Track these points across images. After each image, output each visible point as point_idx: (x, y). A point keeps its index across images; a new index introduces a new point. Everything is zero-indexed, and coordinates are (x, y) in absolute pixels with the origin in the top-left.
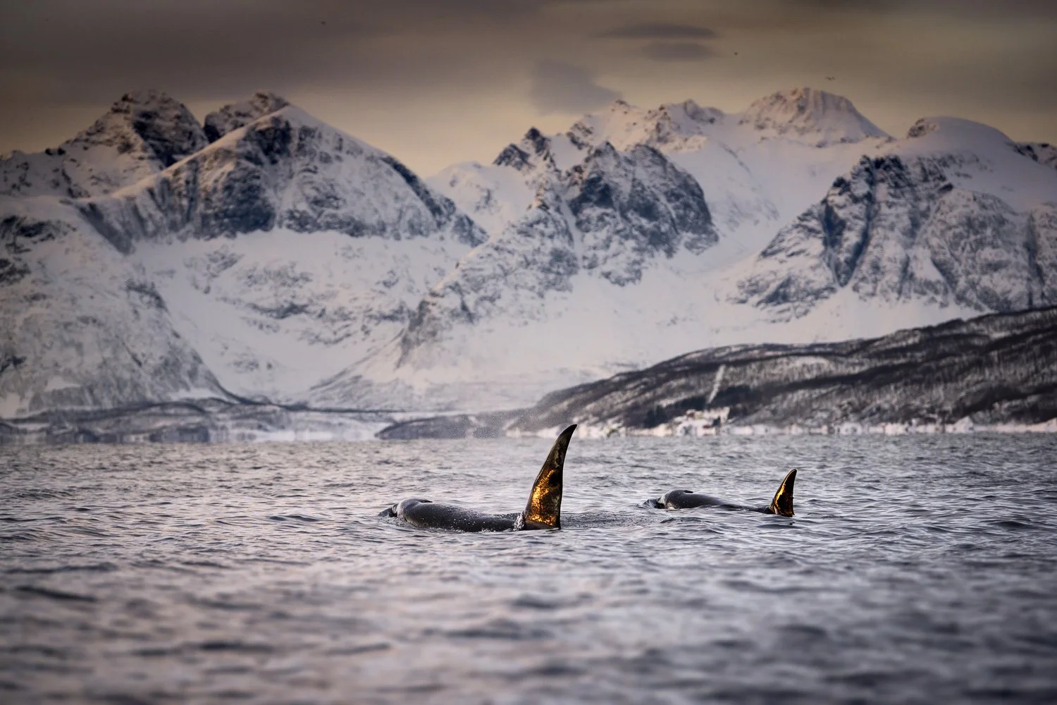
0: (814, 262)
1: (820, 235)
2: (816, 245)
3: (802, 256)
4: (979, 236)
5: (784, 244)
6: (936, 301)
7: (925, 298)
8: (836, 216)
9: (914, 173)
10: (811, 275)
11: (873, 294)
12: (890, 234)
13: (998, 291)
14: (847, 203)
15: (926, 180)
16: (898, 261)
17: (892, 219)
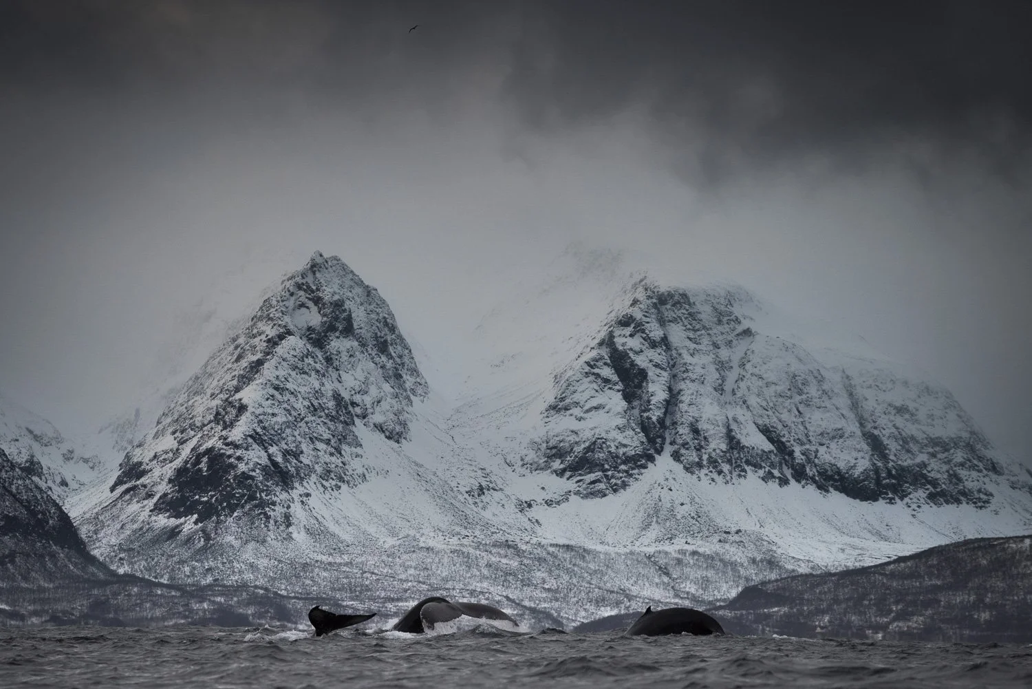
0: (620, 421)
1: (617, 387)
2: (615, 401)
3: (601, 412)
4: (804, 397)
5: (576, 397)
6: (774, 477)
7: (761, 473)
8: (633, 364)
9: (706, 314)
10: (620, 438)
11: (700, 465)
12: (702, 389)
13: (842, 465)
14: (644, 348)
15: (720, 322)
16: (720, 424)
17: (699, 370)
